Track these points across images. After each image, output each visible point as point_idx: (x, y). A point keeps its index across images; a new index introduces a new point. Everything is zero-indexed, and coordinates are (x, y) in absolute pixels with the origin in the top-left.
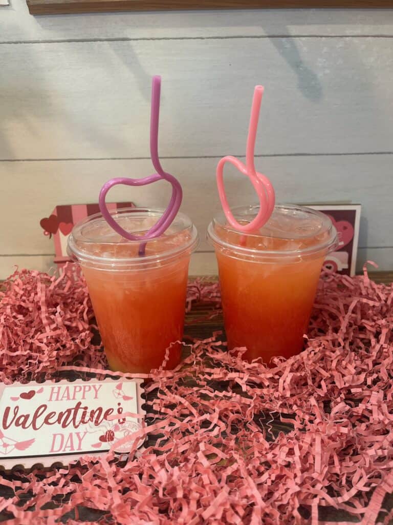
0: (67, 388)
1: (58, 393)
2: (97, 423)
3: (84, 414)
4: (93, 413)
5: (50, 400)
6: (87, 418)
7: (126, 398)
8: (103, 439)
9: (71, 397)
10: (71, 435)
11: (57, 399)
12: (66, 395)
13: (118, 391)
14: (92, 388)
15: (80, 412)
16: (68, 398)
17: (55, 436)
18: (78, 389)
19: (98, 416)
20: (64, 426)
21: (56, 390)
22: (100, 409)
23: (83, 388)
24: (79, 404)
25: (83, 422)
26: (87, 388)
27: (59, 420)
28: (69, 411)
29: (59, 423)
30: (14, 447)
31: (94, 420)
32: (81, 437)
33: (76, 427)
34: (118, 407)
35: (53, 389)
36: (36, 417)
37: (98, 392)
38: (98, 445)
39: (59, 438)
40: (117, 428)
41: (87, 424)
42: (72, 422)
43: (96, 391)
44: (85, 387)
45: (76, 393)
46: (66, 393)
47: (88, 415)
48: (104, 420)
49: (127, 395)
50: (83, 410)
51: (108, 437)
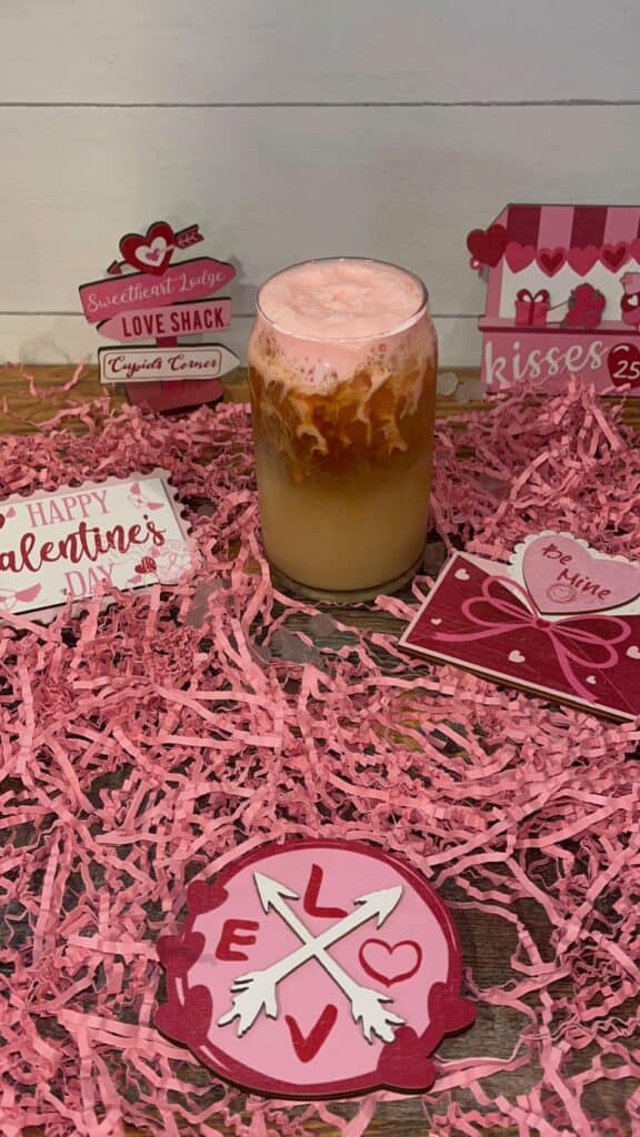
0: (52, 503)
1: (41, 512)
2: (122, 549)
3: (98, 539)
4: (110, 536)
5: (34, 525)
6: (105, 544)
7: (153, 506)
8: (140, 569)
9: (65, 516)
10: (91, 571)
11: (45, 523)
12: (55, 514)
13: (136, 497)
14: (92, 497)
15: (90, 537)
16: (62, 520)
17: (68, 575)
18: (70, 502)
19: (121, 538)
20: (75, 560)
21: (35, 509)
22: (119, 529)
23: (78, 501)
24: (83, 525)
25: (100, 549)
26: (85, 500)
27: (63, 553)
28: (72, 537)
29: (66, 557)
30: (14, 599)
31: (116, 545)
32: (108, 571)
33: (94, 559)
34: (146, 522)
35: (29, 507)
36: (25, 554)
37: (106, 503)
38: (138, 579)
39: (75, 579)
40: (155, 553)
41: (109, 553)
42: (84, 554)
43: (102, 502)
44: (80, 497)
45: (71, 510)
46: (54, 511)
47: (104, 540)
48: (132, 544)
49: (152, 501)
50: (93, 534)
51: (147, 566)
